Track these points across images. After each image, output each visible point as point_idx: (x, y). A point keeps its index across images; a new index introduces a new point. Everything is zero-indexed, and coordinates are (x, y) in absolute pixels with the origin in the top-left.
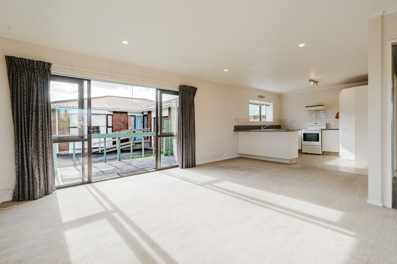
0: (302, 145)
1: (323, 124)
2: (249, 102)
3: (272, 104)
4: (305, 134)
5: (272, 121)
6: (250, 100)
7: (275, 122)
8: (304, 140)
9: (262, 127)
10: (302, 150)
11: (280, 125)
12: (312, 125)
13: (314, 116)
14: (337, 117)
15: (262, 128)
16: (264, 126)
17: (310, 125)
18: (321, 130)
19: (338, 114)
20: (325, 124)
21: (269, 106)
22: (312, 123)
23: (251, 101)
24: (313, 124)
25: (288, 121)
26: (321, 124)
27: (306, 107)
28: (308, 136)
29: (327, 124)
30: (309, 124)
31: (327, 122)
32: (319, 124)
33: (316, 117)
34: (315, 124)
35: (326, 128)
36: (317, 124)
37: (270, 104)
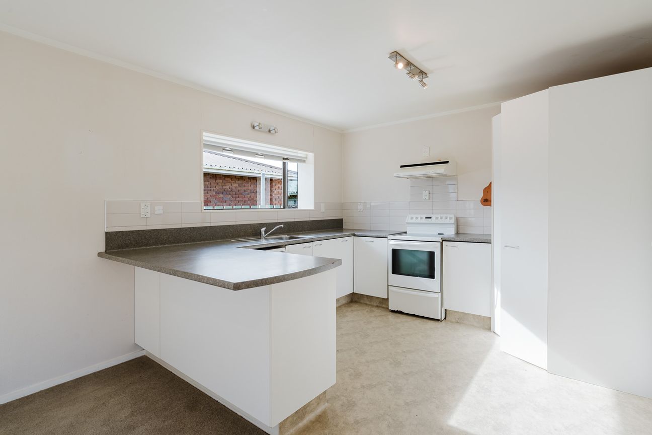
0: (388, 285)
1: (448, 221)
2: (201, 140)
3: (311, 156)
4: (396, 254)
5: (312, 208)
6: (204, 134)
7: (323, 210)
8: (394, 272)
9: (263, 230)
10: (388, 299)
11: (342, 220)
12: (419, 221)
13: (425, 194)
14: (486, 201)
15: (263, 233)
16: (269, 226)
17: (414, 221)
18: (440, 240)
19: (488, 190)
20: (453, 221)
21: (304, 161)
22: (419, 216)
23: (208, 137)
24: (421, 218)
25: (360, 208)
26: (442, 221)
27: (402, 167)
28: (405, 260)
29: (457, 220)
30: (412, 218)
31: (460, 215)
32: (437, 218)
33: (429, 199)
34: (426, 218)
35: (455, 234)
36: (431, 218)
37: (307, 155)
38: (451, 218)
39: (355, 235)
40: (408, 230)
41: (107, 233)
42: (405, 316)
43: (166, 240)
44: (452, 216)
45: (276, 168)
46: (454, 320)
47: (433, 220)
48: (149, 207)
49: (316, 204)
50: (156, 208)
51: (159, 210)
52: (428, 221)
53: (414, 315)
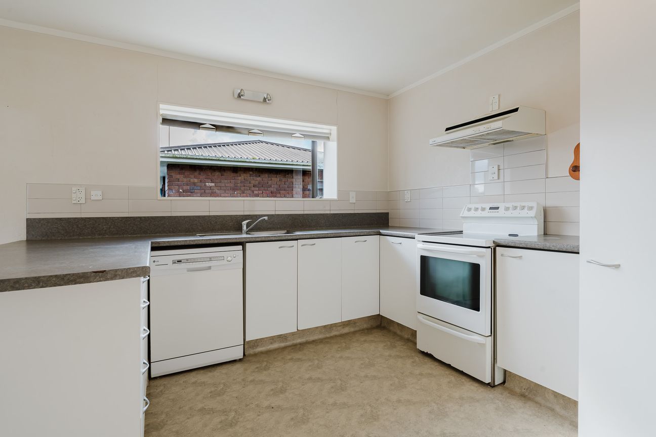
1: (525, 213)
4: (426, 264)
5: (336, 197)
7: (353, 200)
8: (423, 292)
9: (245, 222)
11: (386, 214)
12: (479, 213)
15: (245, 228)
16: (257, 218)
17: (473, 213)
18: (492, 244)
20: (536, 213)
21: (328, 138)
22: (480, 206)
23: (168, 110)
24: (483, 209)
25: (408, 196)
26: (516, 213)
29: (545, 211)
30: (469, 210)
31: (549, 203)
32: (507, 209)
33: (499, 178)
34: (491, 208)
35: (539, 236)
36: (498, 208)
37: (331, 130)
38: (531, 208)
39: (381, 234)
40: (466, 227)
41: (27, 219)
42: (436, 364)
43: (105, 231)
44: (534, 204)
45: (305, 150)
46: (517, 390)
47: (501, 212)
48: (84, 192)
49: (339, 192)
50: (93, 193)
51: (96, 195)
52: (494, 213)
53: (449, 366)
